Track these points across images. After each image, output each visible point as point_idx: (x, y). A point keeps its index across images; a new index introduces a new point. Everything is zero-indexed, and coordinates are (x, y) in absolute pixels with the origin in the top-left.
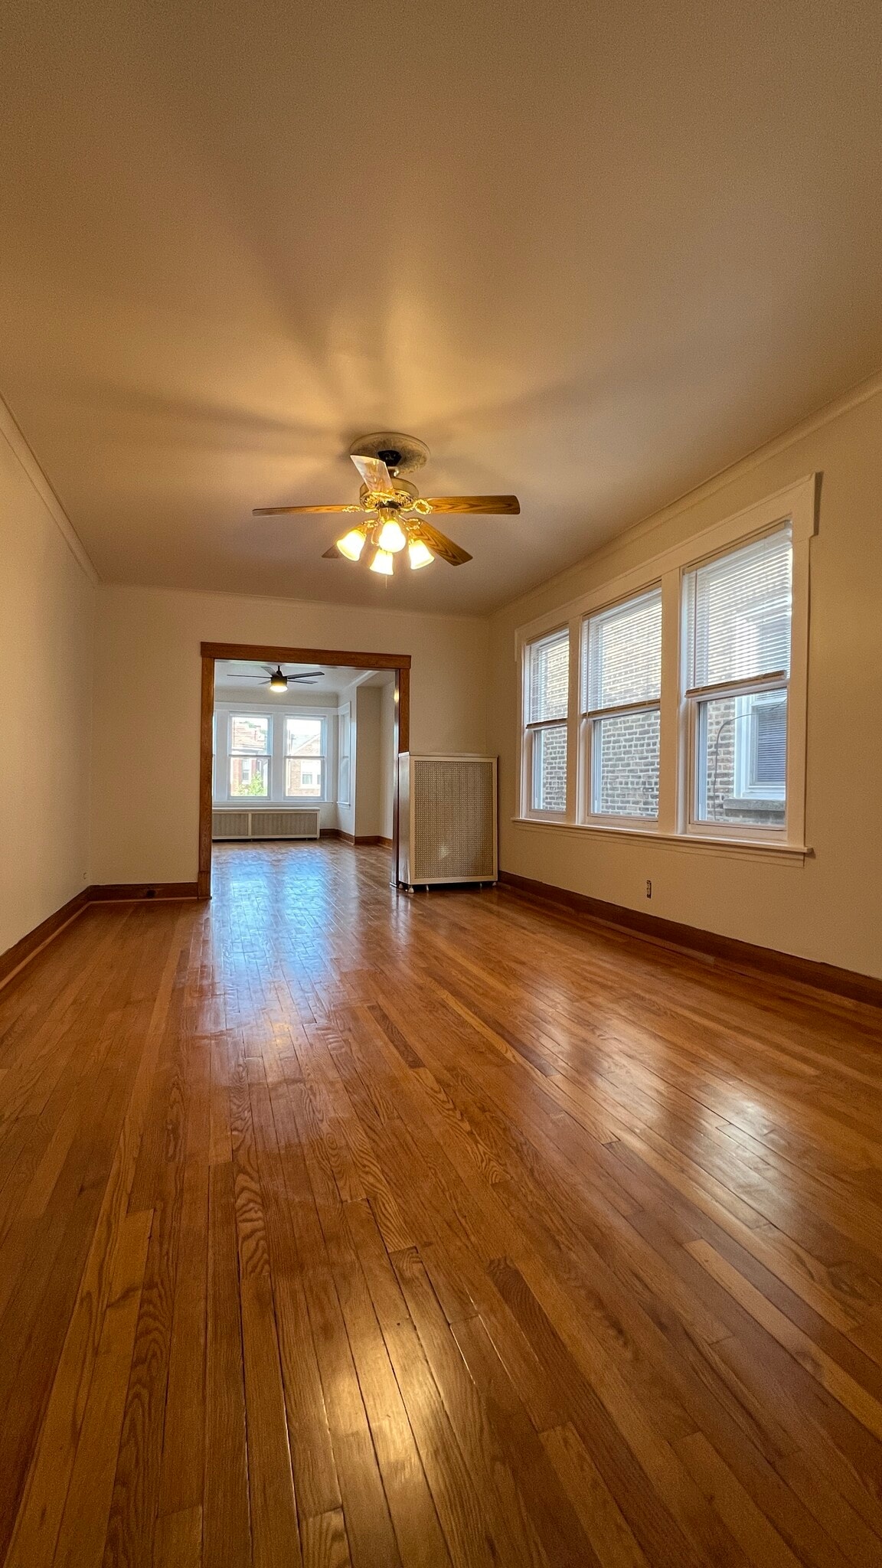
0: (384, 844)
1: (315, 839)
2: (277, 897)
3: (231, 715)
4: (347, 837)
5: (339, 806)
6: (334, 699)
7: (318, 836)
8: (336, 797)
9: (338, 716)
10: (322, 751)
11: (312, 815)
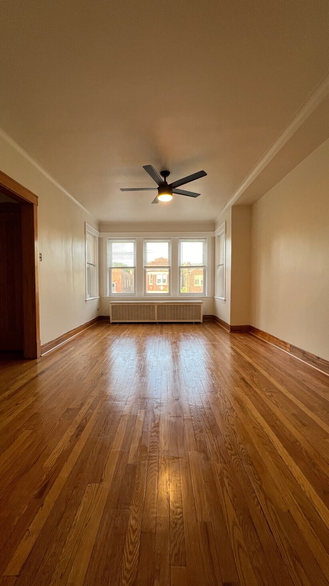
0: (257, 334)
1: (199, 323)
2: (175, 357)
3: (146, 241)
4: (224, 324)
5: (216, 300)
6: (212, 225)
7: (201, 321)
8: (214, 294)
9: (215, 237)
10: (204, 262)
11: (197, 306)
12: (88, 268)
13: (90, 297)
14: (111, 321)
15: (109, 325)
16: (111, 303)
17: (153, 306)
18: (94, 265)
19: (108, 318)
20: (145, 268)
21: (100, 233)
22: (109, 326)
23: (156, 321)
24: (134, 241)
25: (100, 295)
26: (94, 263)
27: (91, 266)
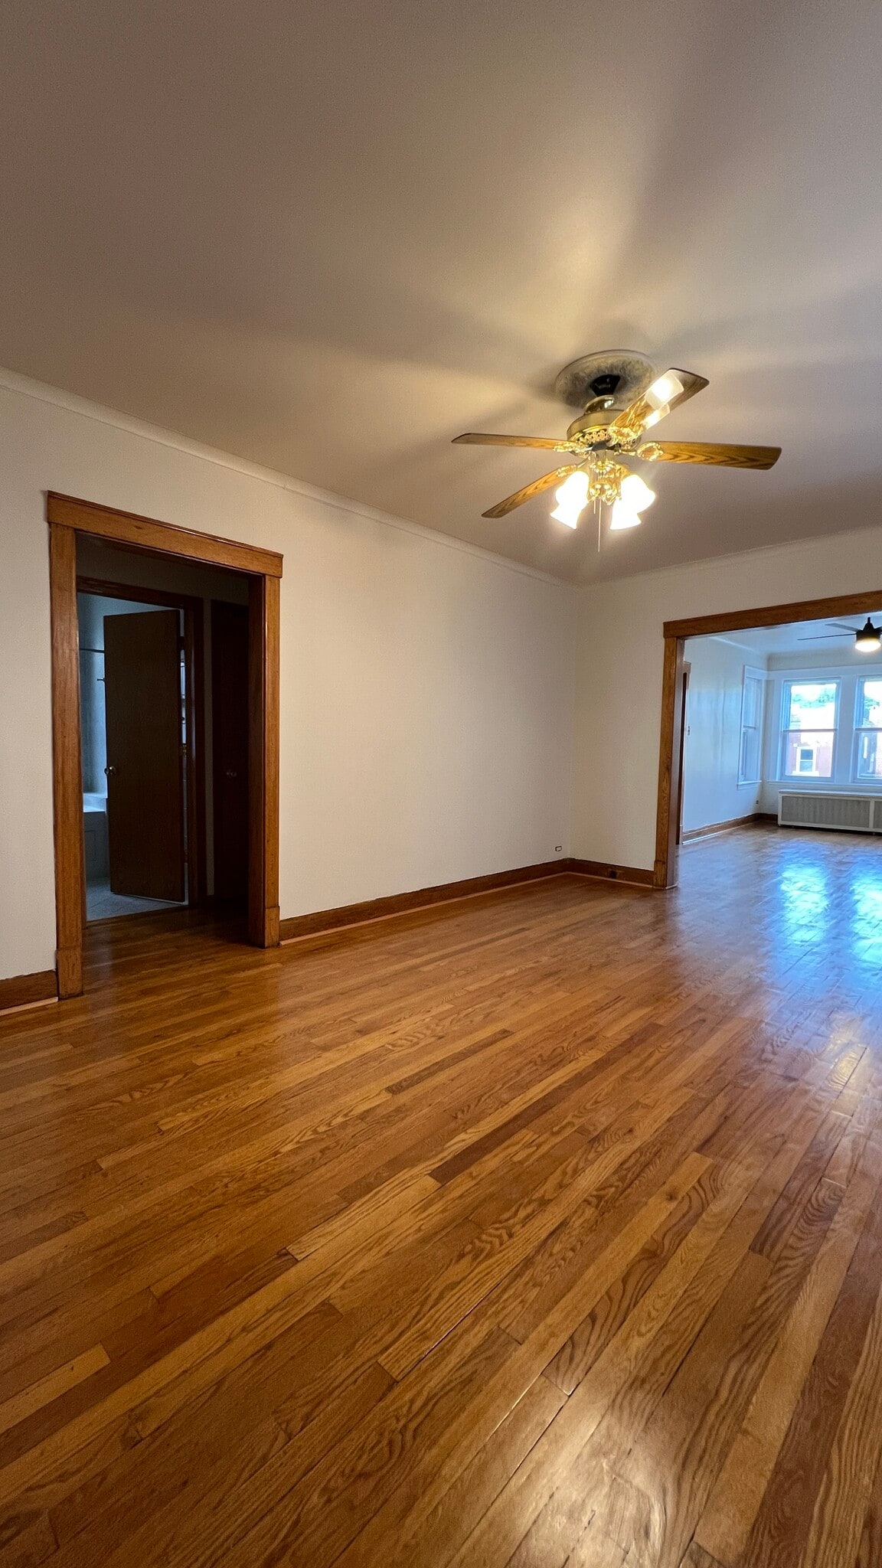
12: (744, 733)
13: (745, 780)
14: (780, 822)
15: (775, 828)
16: (781, 792)
17: (867, 803)
18: (755, 728)
19: (774, 818)
20: (859, 732)
21: (770, 672)
22: (776, 830)
23: (871, 829)
24: (838, 681)
25: (762, 779)
26: (755, 724)
27: (750, 730)
